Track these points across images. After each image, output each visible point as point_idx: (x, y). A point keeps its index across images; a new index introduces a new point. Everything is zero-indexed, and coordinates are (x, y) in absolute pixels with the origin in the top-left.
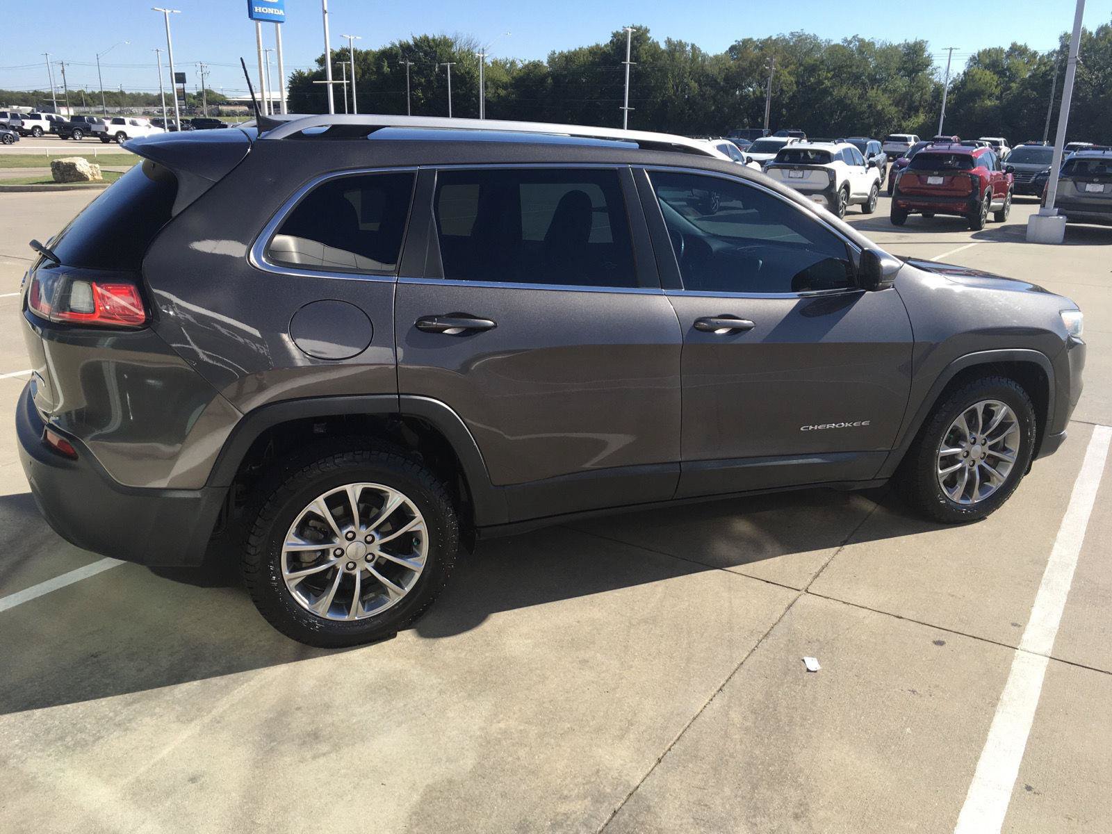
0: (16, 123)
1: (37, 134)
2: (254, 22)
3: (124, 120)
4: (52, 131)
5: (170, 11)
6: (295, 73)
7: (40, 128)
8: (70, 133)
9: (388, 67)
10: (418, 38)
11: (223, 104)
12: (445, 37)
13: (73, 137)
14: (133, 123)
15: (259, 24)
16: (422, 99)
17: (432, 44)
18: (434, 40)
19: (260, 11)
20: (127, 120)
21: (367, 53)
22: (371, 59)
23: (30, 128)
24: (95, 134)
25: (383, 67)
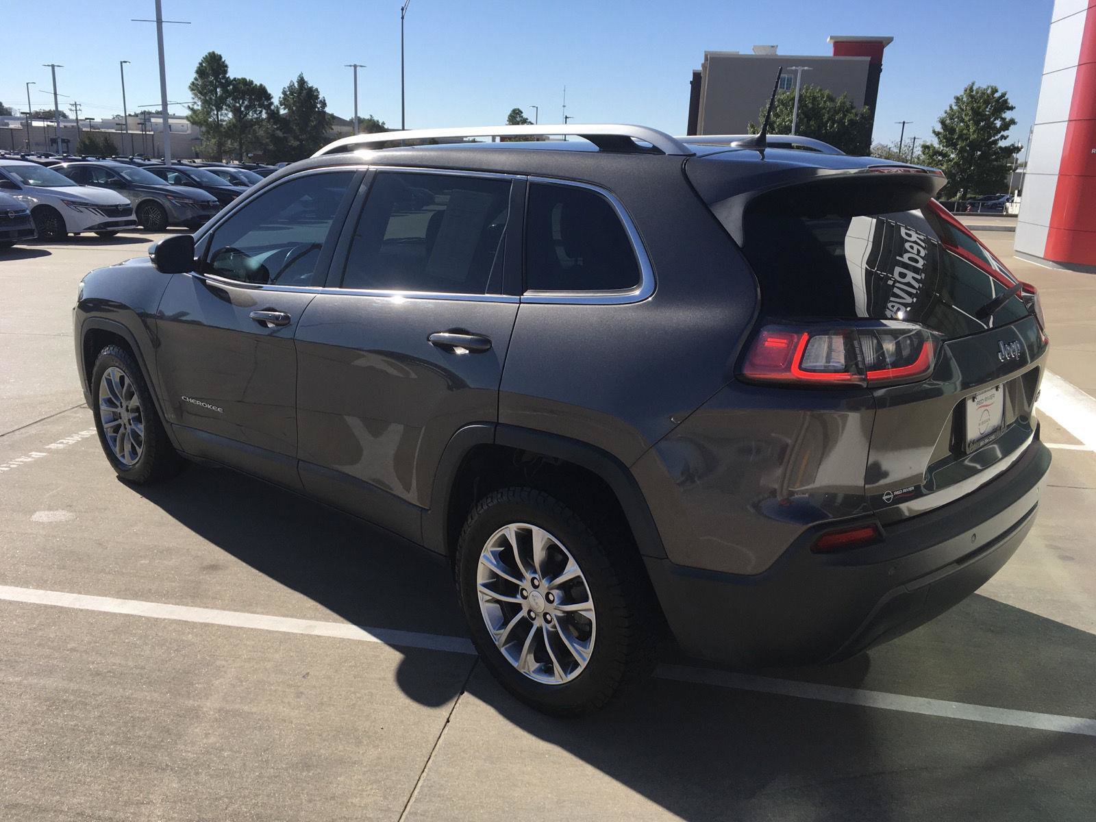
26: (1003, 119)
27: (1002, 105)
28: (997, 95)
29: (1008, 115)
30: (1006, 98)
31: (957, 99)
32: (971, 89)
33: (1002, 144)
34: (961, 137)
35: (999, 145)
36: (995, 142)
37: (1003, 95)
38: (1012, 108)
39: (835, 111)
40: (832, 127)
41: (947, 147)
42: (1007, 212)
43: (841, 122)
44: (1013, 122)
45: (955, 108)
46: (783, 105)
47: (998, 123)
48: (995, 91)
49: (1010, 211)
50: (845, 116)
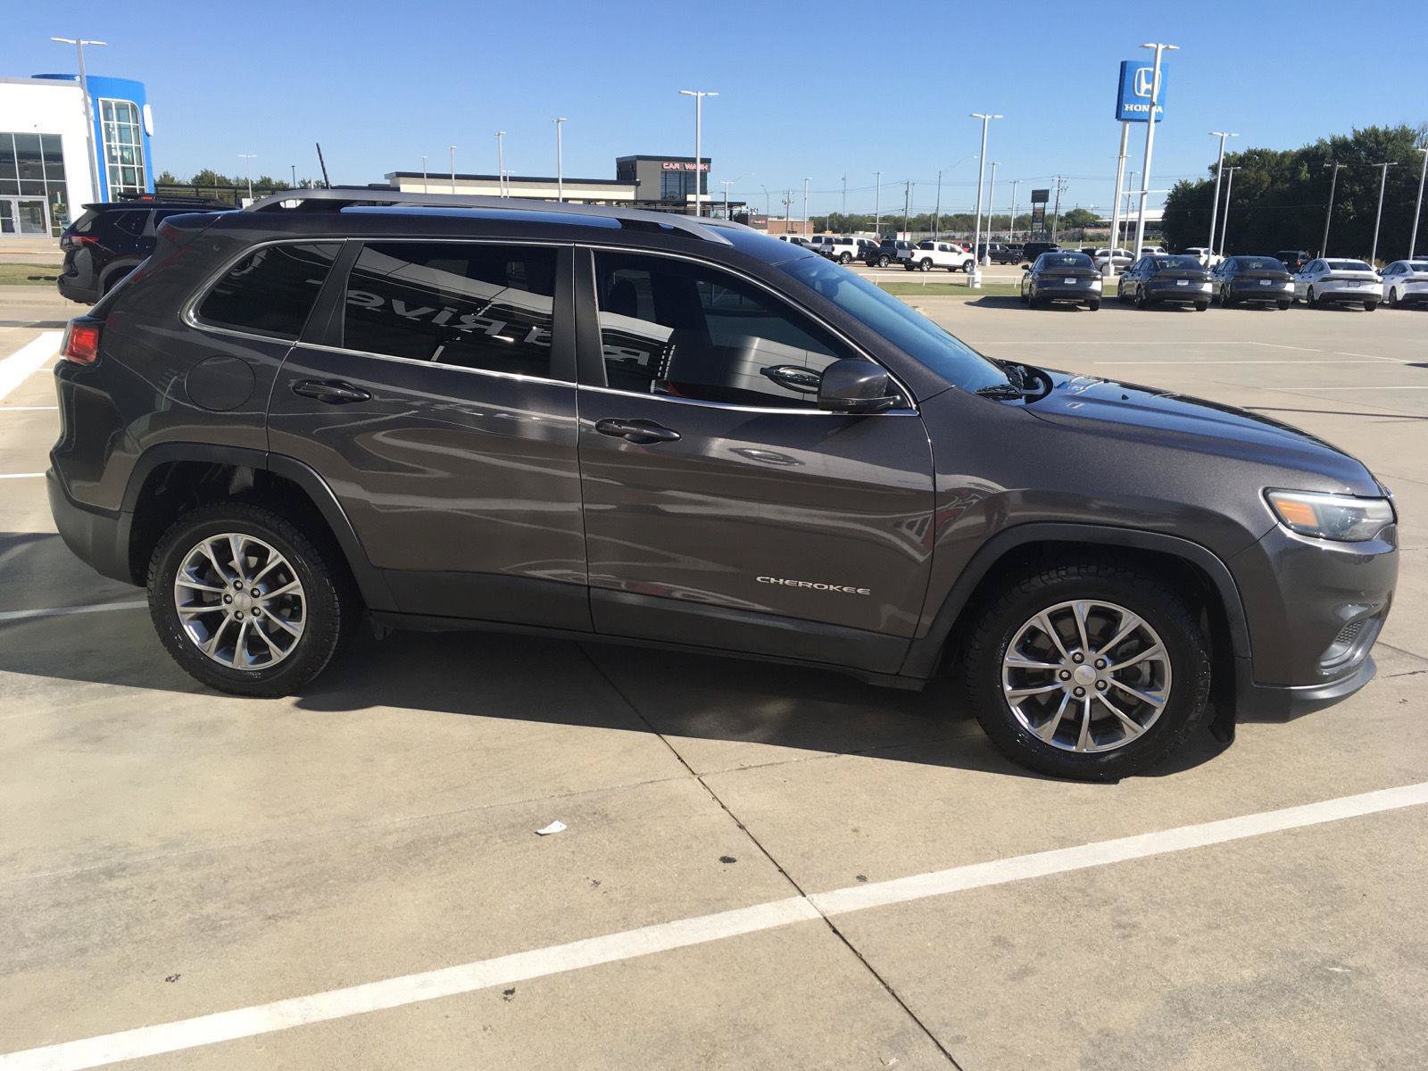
0: (827, 249)
1: (845, 261)
2: (1121, 123)
3: (933, 244)
4: (860, 257)
5: (990, 117)
6: (1178, 184)
7: (849, 254)
8: (877, 259)
9: (1308, 172)
10: (1362, 130)
11: (1090, 227)
12: (1404, 127)
13: (879, 264)
14: (943, 249)
15: (1128, 125)
16: (1352, 214)
17: (1382, 138)
18: (1386, 133)
19: (1131, 109)
20: (937, 245)
21: (1284, 155)
22: (1287, 161)
23: (839, 254)
24: (900, 261)
25: (1300, 172)
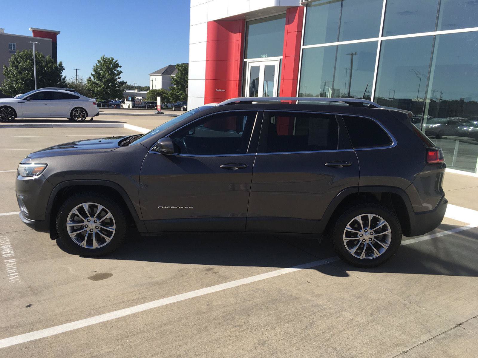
26: (118, 71)
27: (116, 65)
28: (114, 61)
29: (119, 69)
30: (118, 62)
31: (99, 61)
32: (104, 58)
33: (119, 80)
34: (103, 77)
35: (118, 81)
36: (116, 80)
37: (116, 61)
38: (120, 67)
39: (47, 62)
40: (48, 69)
41: (98, 80)
42: (123, 107)
43: (51, 67)
44: (121, 72)
45: (98, 65)
46: (21, 58)
47: (116, 72)
48: (113, 59)
49: (124, 107)
50: (52, 65)
